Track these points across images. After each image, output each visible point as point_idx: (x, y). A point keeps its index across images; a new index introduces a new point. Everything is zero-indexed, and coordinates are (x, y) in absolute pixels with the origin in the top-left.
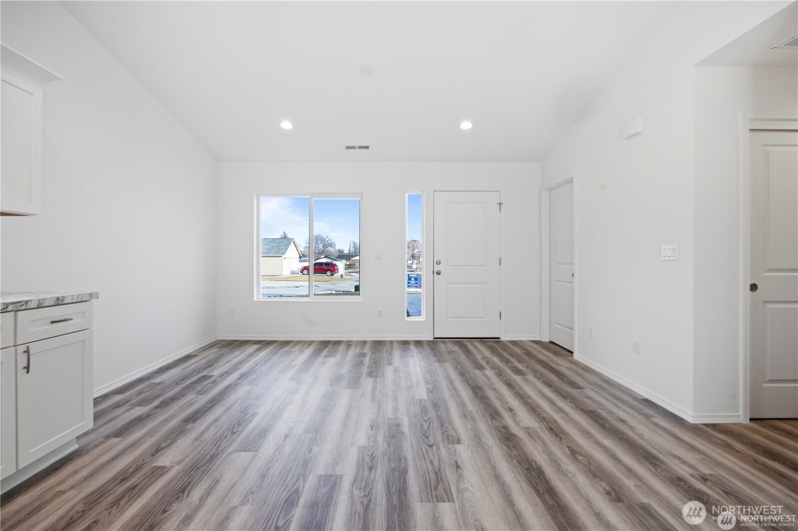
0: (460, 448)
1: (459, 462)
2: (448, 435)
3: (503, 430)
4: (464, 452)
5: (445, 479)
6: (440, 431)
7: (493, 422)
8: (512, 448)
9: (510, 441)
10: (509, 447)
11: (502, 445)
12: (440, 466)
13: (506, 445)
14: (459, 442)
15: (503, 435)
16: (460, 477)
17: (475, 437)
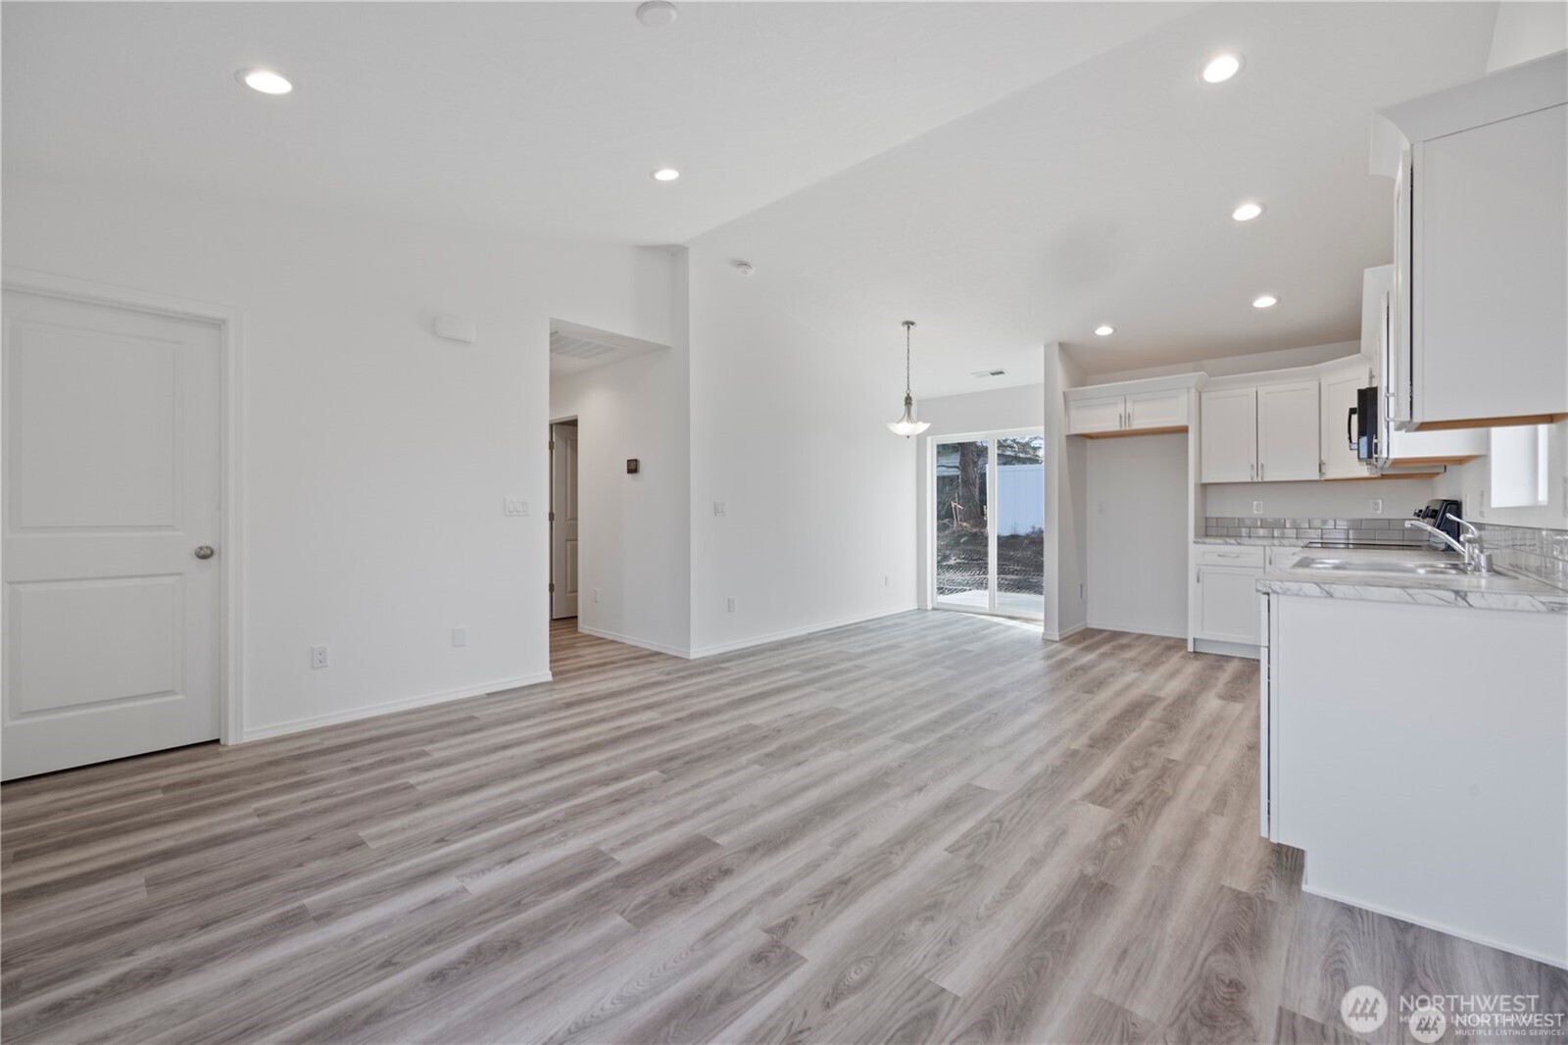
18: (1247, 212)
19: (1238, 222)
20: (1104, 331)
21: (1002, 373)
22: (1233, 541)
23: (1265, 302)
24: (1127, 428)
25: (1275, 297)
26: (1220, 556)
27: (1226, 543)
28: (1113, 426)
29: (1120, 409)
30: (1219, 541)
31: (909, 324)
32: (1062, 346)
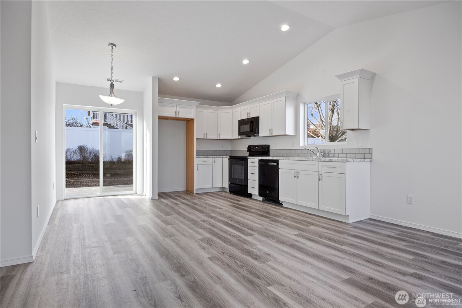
0: (208, 256)
1: (204, 250)
2: (220, 261)
3: (184, 273)
4: (204, 255)
5: (206, 244)
6: (226, 261)
7: (193, 278)
8: (177, 263)
9: (178, 267)
10: (179, 263)
11: (183, 263)
12: (212, 247)
13: (181, 264)
14: (210, 258)
15: (183, 269)
16: (200, 245)
17: (202, 263)
18: (246, 62)
19: (243, 64)
20: (176, 79)
21: (121, 82)
22: (206, 157)
23: (219, 86)
24: (177, 117)
25: (221, 84)
26: (203, 161)
27: (205, 157)
28: (173, 115)
29: (175, 109)
30: (203, 157)
31: (113, 45)
32: (159, 79)
